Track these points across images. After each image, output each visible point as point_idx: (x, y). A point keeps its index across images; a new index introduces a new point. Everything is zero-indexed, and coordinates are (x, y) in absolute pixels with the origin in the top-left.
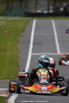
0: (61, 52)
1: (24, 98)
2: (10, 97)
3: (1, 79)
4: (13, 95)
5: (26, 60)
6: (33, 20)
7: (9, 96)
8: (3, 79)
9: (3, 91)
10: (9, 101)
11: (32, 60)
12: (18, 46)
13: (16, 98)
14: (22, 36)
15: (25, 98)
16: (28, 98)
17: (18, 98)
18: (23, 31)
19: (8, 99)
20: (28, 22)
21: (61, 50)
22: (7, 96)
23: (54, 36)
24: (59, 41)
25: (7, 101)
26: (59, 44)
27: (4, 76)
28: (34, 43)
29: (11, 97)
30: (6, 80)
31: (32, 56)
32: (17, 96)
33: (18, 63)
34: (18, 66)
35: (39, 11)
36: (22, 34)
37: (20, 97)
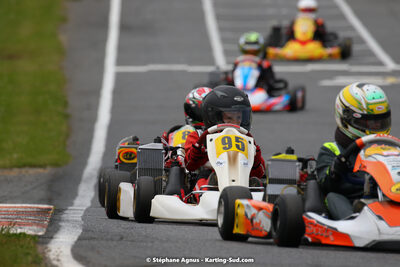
0: (228, 62)
1: (107, 240)
2: (52, 238)
3: (4, 167)
4: (62, 230)
5: (96, 92)
7: (47, 231)
8: (11, 167)
9: (18, 213)
10: (53, 251)
11: (116, 92)
13: (76, 238)
15: (112, 240)
16: (122, 238)
17: (85, 239)
19: (47, 243)
21: (227, 52)
22: (40, 234)
24: (219, 17)
25: (44, 253)
26: (221, 29)
27: (15, 156)
28: (124, 27)
29: (57, 236)
30: (24, 170)
31: (119, 77)
32: (79, 234)
33: (66, 104)
34: (67, 116)
37: (90, 234)
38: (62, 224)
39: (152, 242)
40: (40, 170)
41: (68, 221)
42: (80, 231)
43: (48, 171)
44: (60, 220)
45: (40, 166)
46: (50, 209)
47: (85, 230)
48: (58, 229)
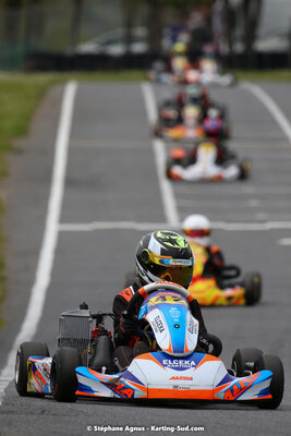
6: (64, 83)
14: (19, 152)
18: (22, 131)
20: (41, 93)
36: (19, 143)
37: (10, 408)
39: (76, 416)
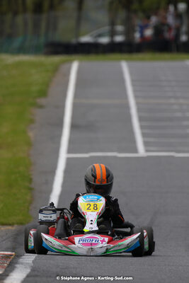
0: (147, 151)
1: (47, 277)
2: (8, 275)
4: (16, 270)
5: (52, 172)
6: (71, 62)
7: (6, 271)
11: (66, 172)
12: (31, 134)
13: (25, 275)
14: (41, 107)
15: (50, 277)
18: (43, 93)
19: (4, 280)
20: (56, 69)
21: (146, 144)
23: (127, 107)
24: (141, 119)
26: (142, 127)
28: (74, 126)
29: (11, 274)
31: (69, 161)
32: (28, 273)
33: (30, 181)
34: (31, 189)
35: (86, 39)
36: (42, 101)
37: (36, 273)
38: (18, 266)
40: (10, 228)
41: (22, 264)
42: (29, 271)
43: (15, 228)
44: (17, 263)
45: (10, 225)
46: (12, 255)
47: (33, 270)
48: (13, 269)
